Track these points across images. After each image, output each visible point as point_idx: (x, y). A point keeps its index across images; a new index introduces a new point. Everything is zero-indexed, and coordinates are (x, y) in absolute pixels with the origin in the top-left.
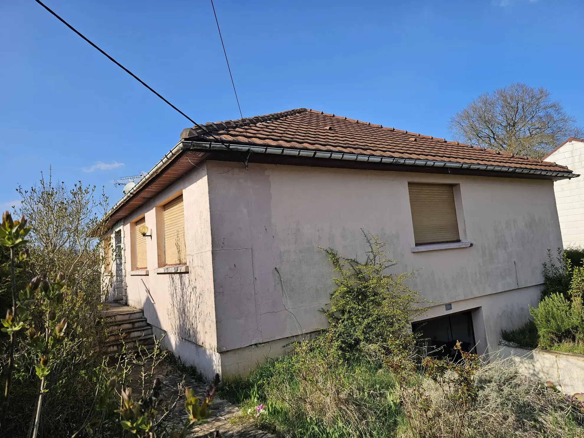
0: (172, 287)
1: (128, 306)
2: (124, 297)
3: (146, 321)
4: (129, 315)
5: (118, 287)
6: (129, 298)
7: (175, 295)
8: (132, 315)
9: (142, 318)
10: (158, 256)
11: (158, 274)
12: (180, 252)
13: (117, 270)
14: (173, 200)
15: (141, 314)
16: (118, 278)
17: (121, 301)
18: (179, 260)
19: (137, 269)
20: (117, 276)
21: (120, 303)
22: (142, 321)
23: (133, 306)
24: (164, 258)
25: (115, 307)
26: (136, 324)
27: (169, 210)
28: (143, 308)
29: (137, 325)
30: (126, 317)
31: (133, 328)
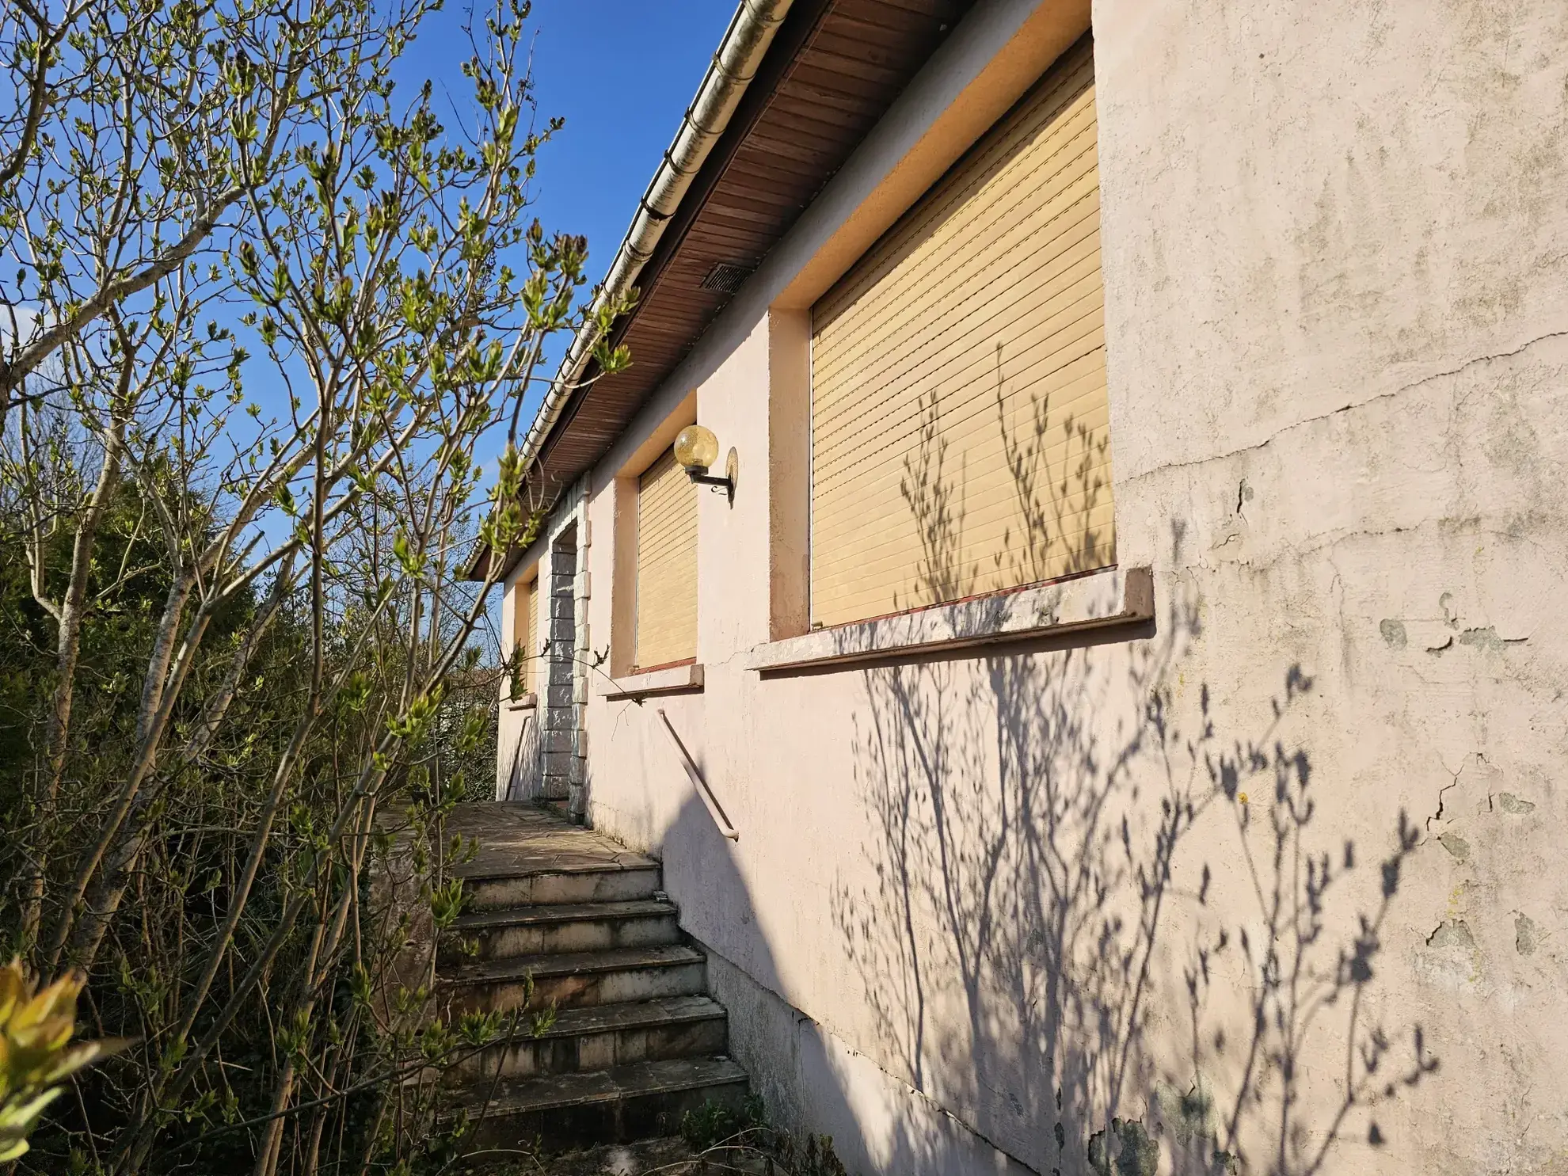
0: (891, 752)
1: (589, 827)
2: (572, 788)
3: (675, 916)
4: (596, 879)
5: (553, 749)
6: (594, 795)
7: (922, 811)
8: (609, 877)
9: (651, 897)
10: (774, 575)
11: (767, 673)
12: (954, 527)
13: (552, 684)
14: (882, 237)
15: (652, 877)
16: (556, 713)
17: (559, 805)
18: (931, 582)
19: (635, 671)
20: (551, 707)
21: (555, 812)
22: (658, 916)
23: (609, 829)
24: (803, 591)
25: (539, 826)
26: (628, 926)
27: (853, 310)
28: (661, 849)
29: (632, 933)
30: (585, 888)
31: (616, 948)
